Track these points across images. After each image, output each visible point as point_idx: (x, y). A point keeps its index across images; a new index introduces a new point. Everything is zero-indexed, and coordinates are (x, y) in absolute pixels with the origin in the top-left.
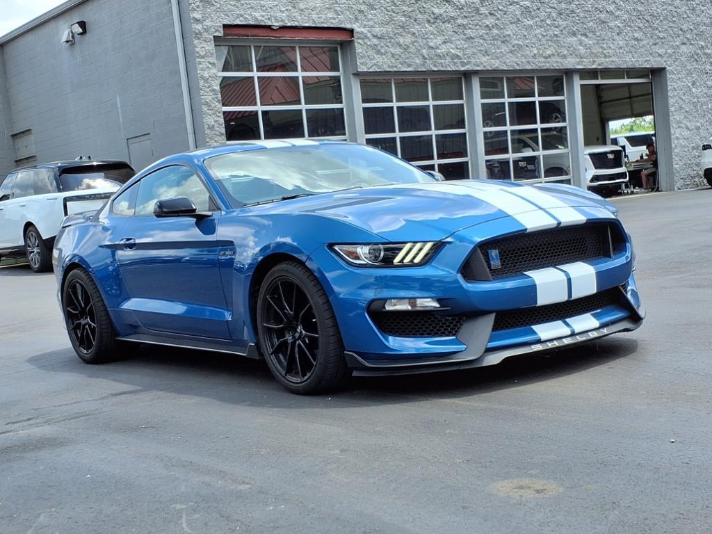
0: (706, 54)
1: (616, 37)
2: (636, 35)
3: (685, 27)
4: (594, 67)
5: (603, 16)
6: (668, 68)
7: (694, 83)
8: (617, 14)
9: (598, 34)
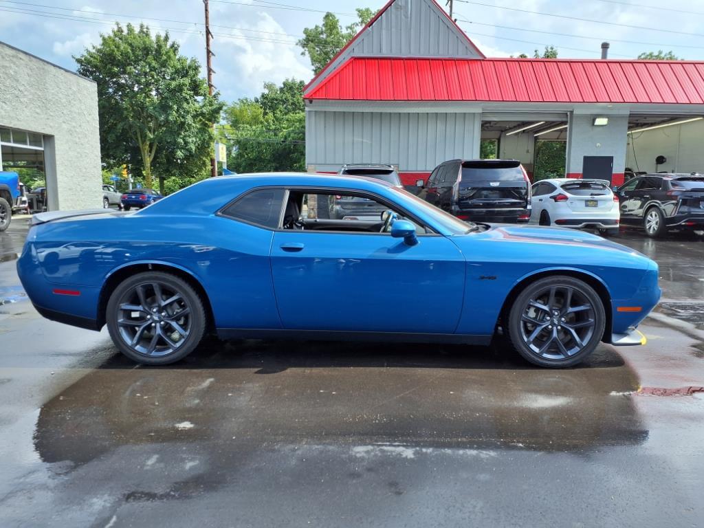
0: (76, 131)
1: (25, 109)
2: (38, 111)
3: (65, 112)
4: (11, 126)
5: (16, 92)
6: (56, 137)
7: (70, 148)
8: (26, 93)
9: (14, 104)
